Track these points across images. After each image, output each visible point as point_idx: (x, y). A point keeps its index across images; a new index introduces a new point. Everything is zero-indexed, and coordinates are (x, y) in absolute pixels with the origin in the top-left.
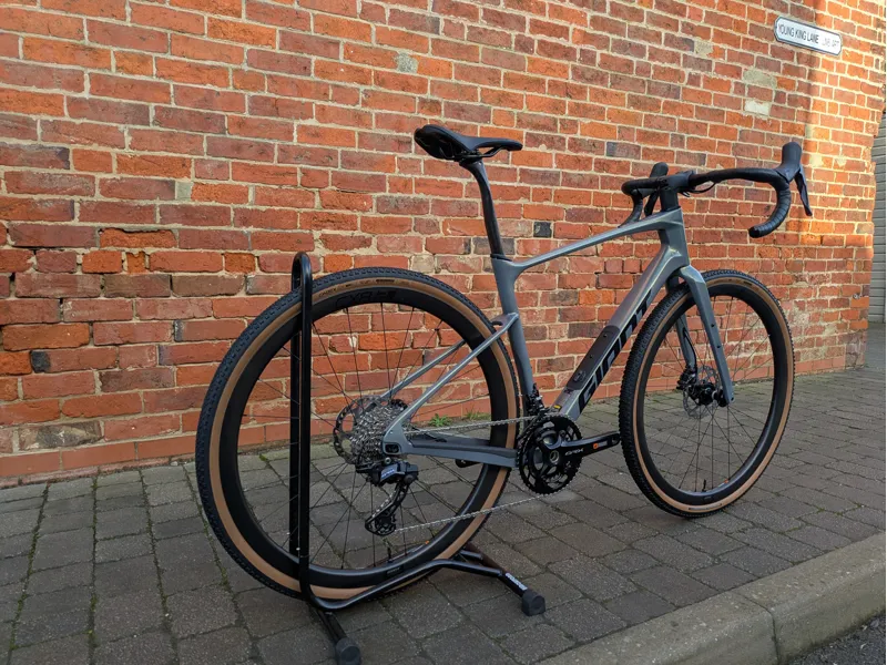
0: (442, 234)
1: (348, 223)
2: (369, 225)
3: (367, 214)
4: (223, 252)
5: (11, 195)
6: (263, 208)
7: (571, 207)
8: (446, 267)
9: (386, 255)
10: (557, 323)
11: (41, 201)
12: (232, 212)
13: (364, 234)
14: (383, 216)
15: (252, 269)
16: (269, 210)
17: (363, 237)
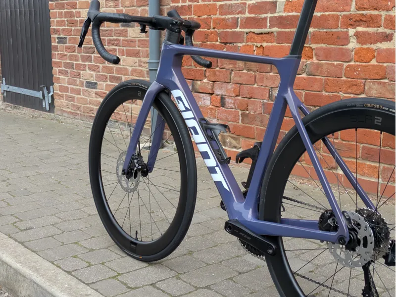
1: (375, 21)
5: (220, 17)
11: (228, 19)
15: (311, 57)
16: (322, 15)
17: (385, 32)
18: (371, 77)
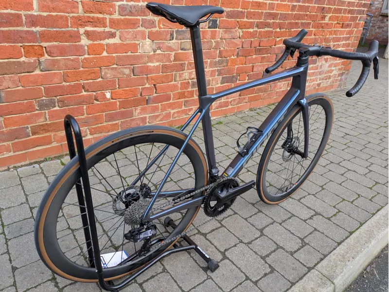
0: (157, 29)
1: (101, 22)
2: (114, 23)
3: (113, 17)
4: (21, 45)
6: (45, 14)
7: (229, 9)
8: (159, 48)
9: (125, 43)
10: (216, 77)
12: (24, 18)
13: (111, 30)
14: (123, 17)
15: (42, 55)
16: (49, 15)
17: (111, 31)
18: (106, 65)
